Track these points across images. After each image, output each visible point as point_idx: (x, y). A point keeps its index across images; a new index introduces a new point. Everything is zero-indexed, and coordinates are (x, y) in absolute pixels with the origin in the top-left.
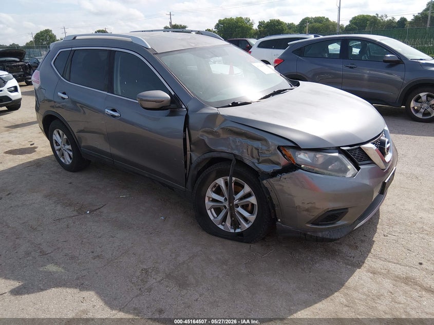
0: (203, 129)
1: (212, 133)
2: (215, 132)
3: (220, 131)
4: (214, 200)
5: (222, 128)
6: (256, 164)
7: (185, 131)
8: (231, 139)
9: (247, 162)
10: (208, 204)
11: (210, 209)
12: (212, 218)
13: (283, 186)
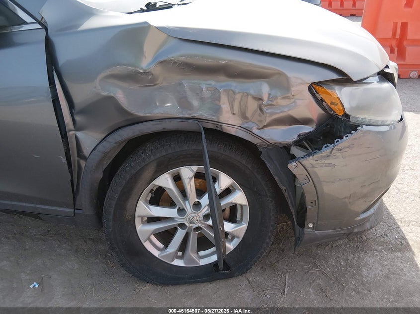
0: (108, 73)
1: (133, 77)
2: (145, 73)
3: (157, 71)
4: (152, 220)
5: (162, 62)
6: (256, 131)
7: (51, 82)
8: (186, 85)
9: (232, 131)
10: (143, 230)
11: (149, 239)
12: (156, 253)
13: (334, 165)
